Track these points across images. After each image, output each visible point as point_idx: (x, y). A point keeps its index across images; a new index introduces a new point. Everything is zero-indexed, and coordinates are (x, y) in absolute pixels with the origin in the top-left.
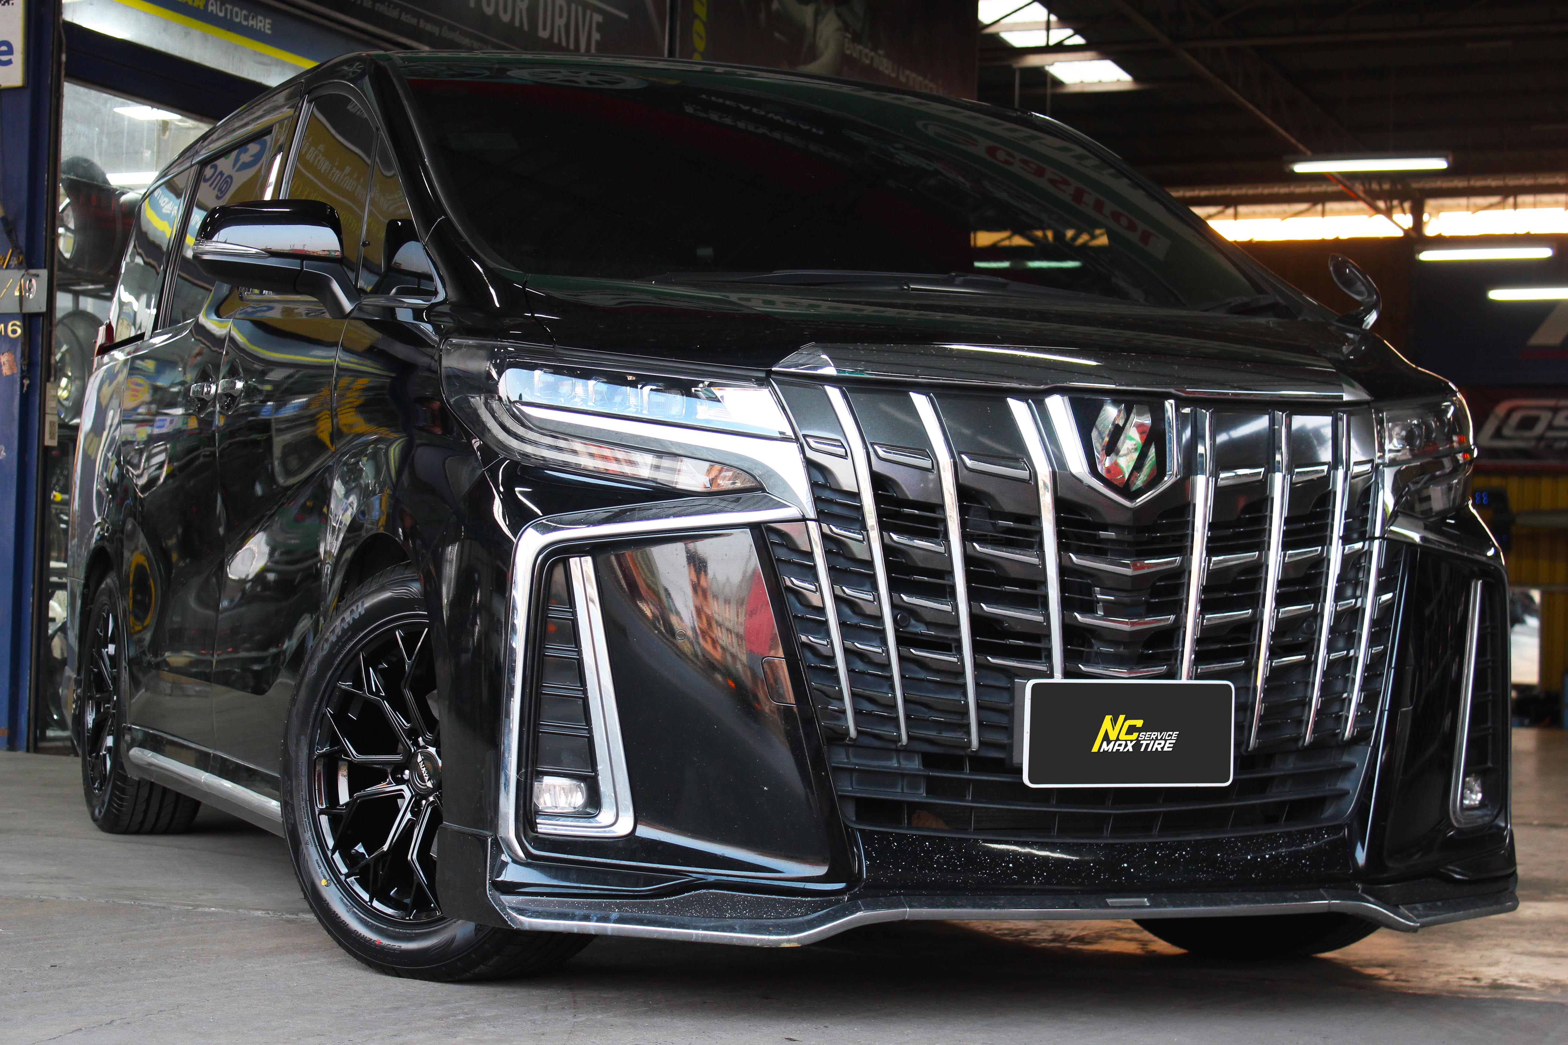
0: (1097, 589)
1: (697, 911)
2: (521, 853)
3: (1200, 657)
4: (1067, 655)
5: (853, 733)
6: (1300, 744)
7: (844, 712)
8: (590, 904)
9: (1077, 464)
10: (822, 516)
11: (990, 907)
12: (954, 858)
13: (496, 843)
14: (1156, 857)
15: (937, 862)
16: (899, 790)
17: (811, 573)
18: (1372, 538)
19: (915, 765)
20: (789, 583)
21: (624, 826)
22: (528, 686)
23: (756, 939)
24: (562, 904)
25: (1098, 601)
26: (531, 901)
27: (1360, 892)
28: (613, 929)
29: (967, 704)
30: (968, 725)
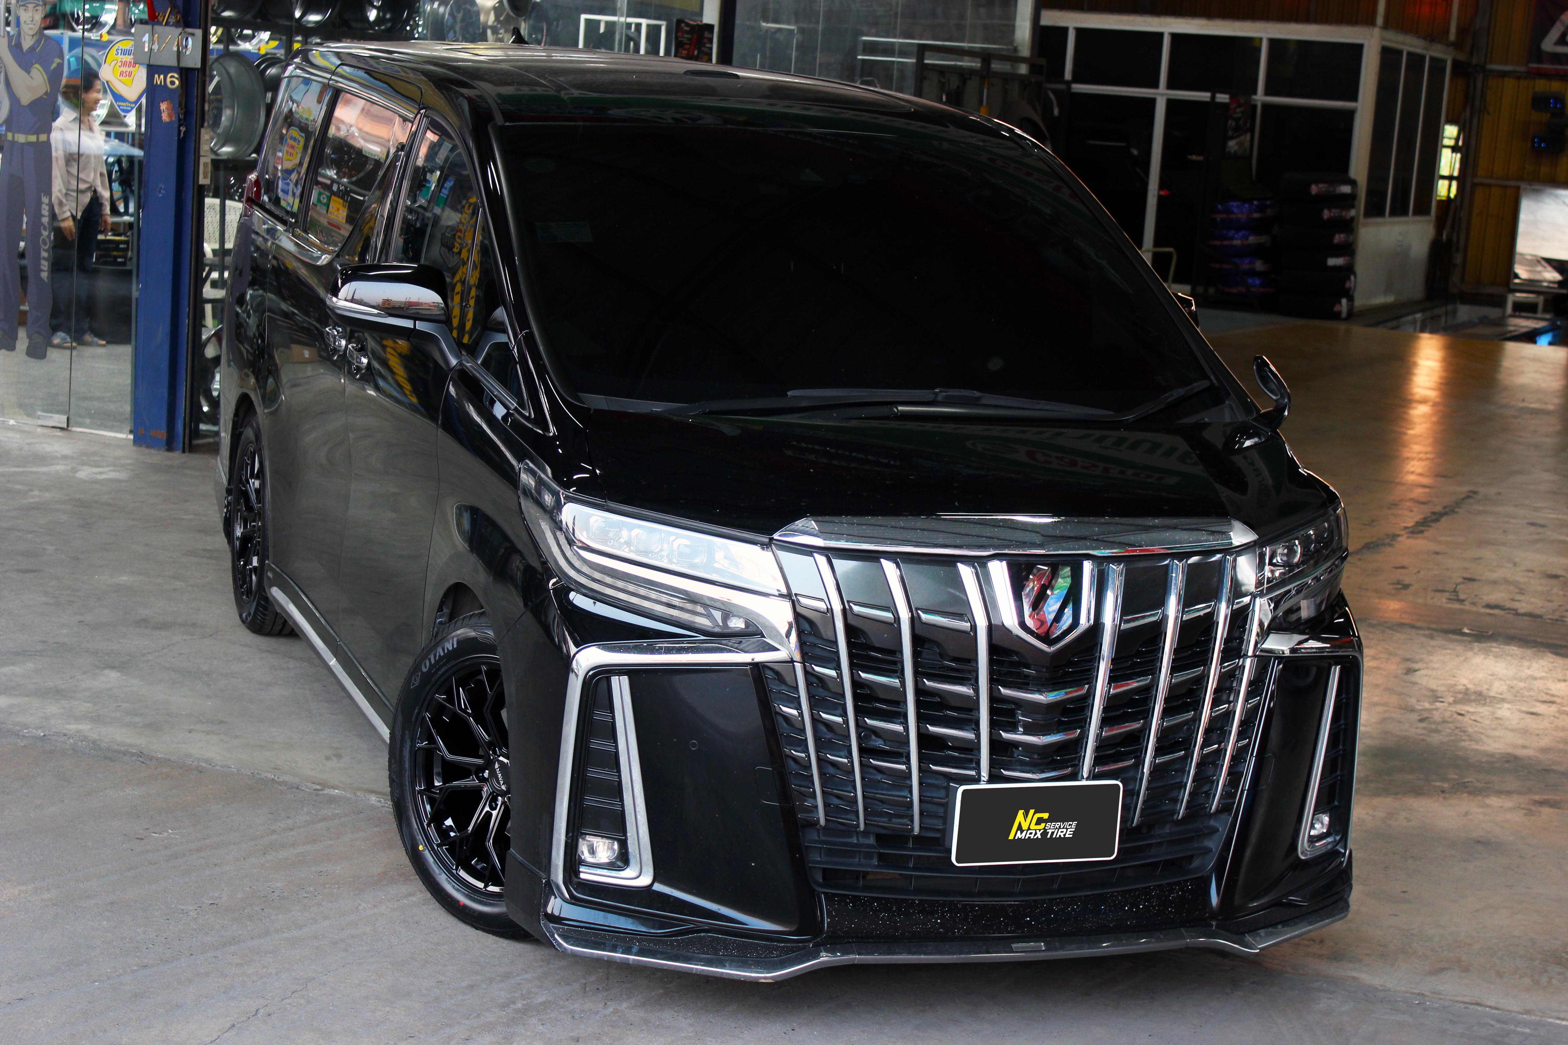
0: (1019, 712)
1: (697, 949)
2: (567, 896)
3: (1098, 760)
4: (992, 764)
5: (822, 822)
6: (1175, 818)
7: (816, 807)
8: (618, 937)
9: (1009, 620)
10: (807, 658)
11: (920, 954)
12: (895, 916)
13: (549, 883)
14: (1054, 912)
15: (882, 919)
16: (857, 860)
17: (796, 702)
18: (1246, 656)
19: (870, 843)
20: (779, 711)
21: (644, 882)
22: (577, 771)
23: (741, 975)
24: (596, 935)
25: (1020, 721)
26: (573, 930)
27: (1214, 928)
28: (634, 960)
29: (911, 802)
30: (912, 816)
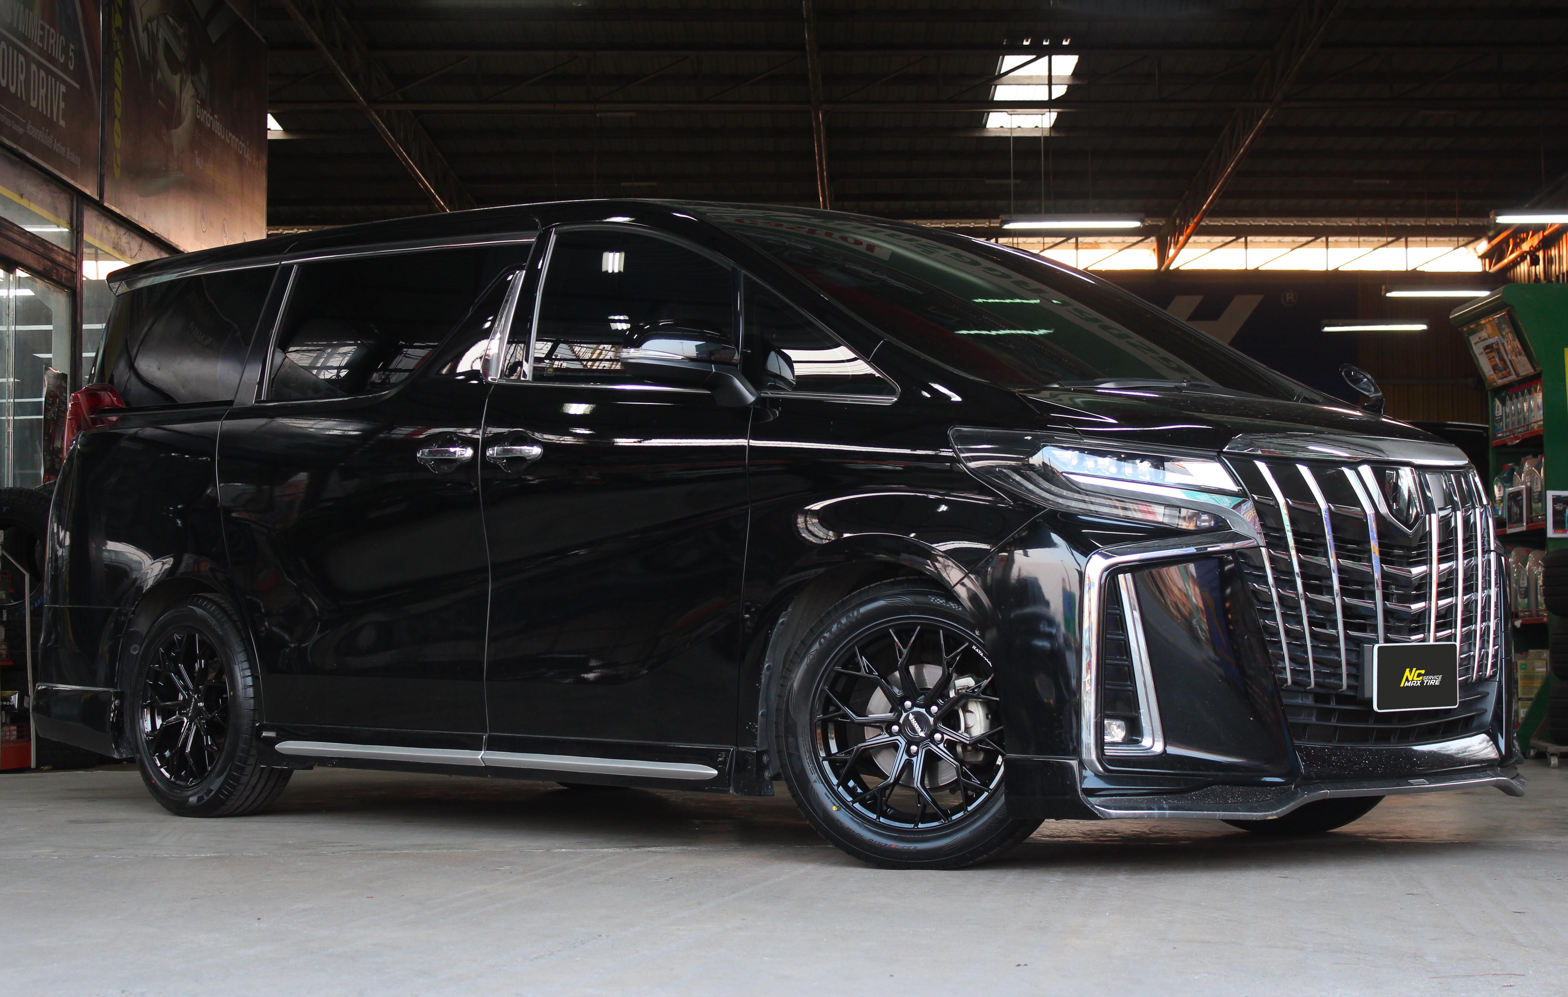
0: (1393, 586)
1: (1214, 800)
2: (1101, 769)
3: (1437, 627)
4: (1385, 629)
5: (1290, 681)
6: (1469, 681)
7: (1285, 668)
8: (1148, 800)
9: (1384, 509)
10: (1268, 546)
13: (1081, 763)
17: (1264, 580)
19: (1310, 701)
20: (1252, 588)
21: (1158, 748)
22: (1100, 659)
23: (1253, 815)
25: (1393, 595)
26: (1109, 800)
27: (1499, 772)
29: (1341, 662)
30: (1341, 675)
